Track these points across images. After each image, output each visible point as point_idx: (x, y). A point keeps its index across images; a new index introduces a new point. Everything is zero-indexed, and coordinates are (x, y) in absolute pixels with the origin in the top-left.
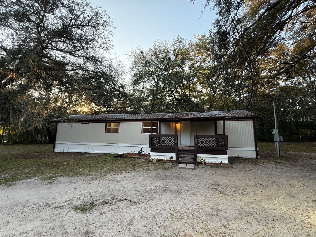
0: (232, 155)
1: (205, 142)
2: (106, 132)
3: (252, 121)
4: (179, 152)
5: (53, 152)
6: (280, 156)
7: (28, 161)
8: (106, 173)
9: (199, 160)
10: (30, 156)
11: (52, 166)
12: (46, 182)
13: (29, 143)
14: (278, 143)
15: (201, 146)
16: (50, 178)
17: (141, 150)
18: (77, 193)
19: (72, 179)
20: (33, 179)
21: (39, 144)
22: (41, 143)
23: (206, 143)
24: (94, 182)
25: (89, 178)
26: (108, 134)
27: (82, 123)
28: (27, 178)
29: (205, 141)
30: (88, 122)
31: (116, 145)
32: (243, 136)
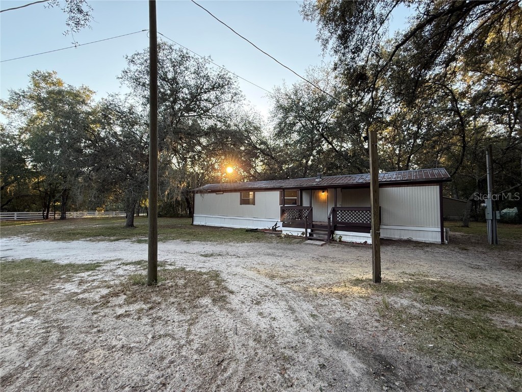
0: (402, 237)
1: (345, 216)
2: (241, 204)
3: (438, 187)
4: (314, 227)
5: (192, 224)
6: (493, 243)
7: (172, 230)
8: (230, 241)
9: (337, 237)
10: (173, 227)
11: (190, 234)
12: (185, 243)
13: (171, 217)
14: (490, 222)
15: (340, 220)
16: (188, 241)
17: (276, 225)
18: (205, 249)
19: (203, 242)
20: (177, 240)
21: (180, 217)
22: (182, 216)
23: (346, 218)
24: (218, 246)
25: (215, 243)
26: (243, 205)
27: (217, 193)
28: (173, 239)
29: (345, 214)
30: (222, 193)
31: (252, 219)
32: (421, 210)
